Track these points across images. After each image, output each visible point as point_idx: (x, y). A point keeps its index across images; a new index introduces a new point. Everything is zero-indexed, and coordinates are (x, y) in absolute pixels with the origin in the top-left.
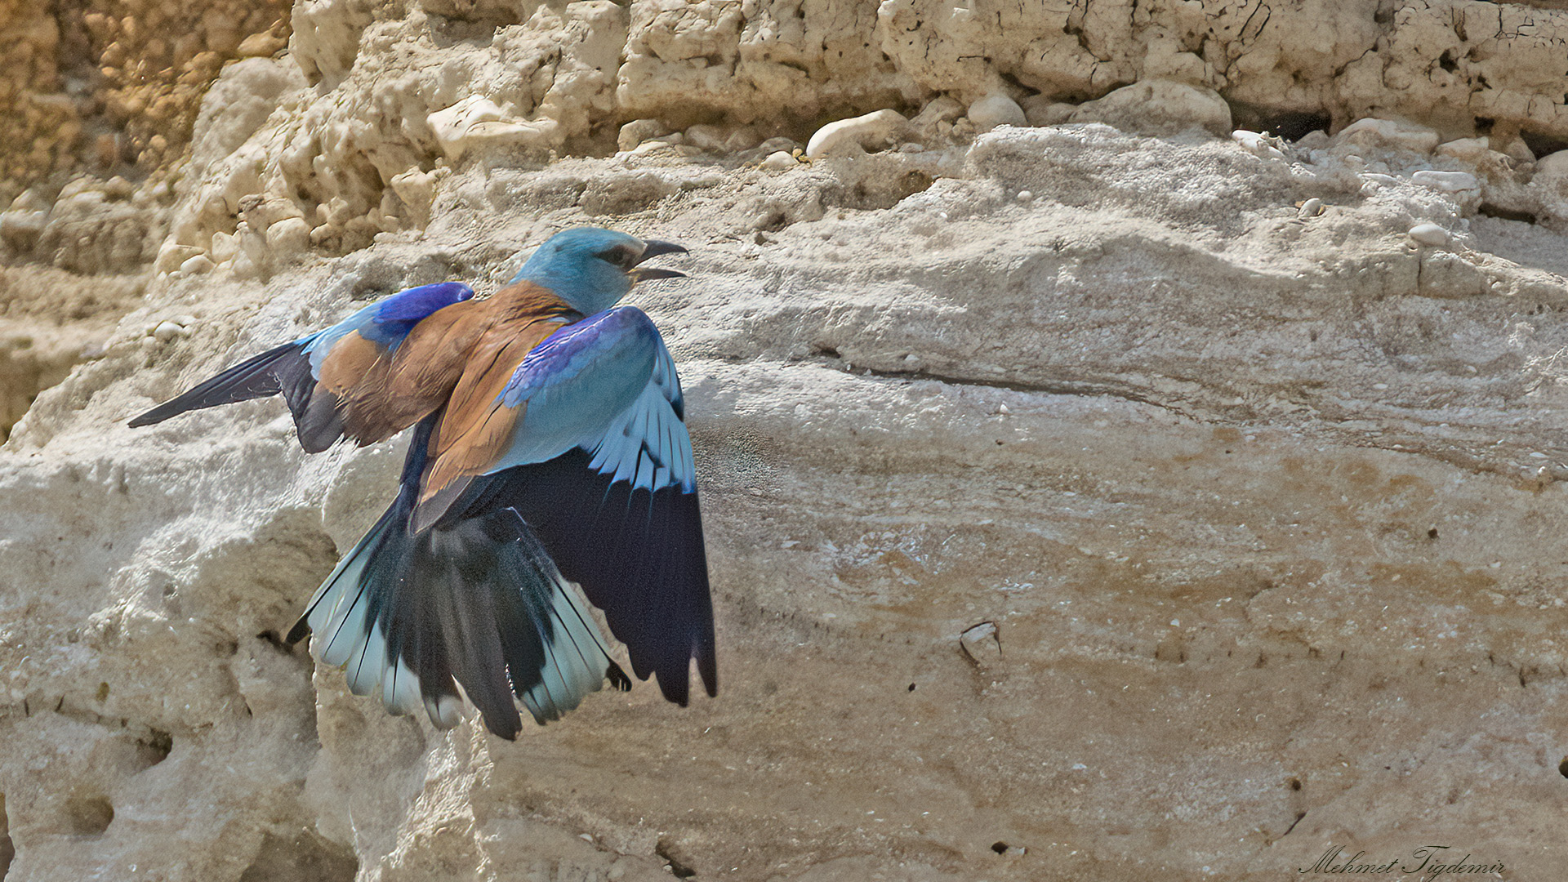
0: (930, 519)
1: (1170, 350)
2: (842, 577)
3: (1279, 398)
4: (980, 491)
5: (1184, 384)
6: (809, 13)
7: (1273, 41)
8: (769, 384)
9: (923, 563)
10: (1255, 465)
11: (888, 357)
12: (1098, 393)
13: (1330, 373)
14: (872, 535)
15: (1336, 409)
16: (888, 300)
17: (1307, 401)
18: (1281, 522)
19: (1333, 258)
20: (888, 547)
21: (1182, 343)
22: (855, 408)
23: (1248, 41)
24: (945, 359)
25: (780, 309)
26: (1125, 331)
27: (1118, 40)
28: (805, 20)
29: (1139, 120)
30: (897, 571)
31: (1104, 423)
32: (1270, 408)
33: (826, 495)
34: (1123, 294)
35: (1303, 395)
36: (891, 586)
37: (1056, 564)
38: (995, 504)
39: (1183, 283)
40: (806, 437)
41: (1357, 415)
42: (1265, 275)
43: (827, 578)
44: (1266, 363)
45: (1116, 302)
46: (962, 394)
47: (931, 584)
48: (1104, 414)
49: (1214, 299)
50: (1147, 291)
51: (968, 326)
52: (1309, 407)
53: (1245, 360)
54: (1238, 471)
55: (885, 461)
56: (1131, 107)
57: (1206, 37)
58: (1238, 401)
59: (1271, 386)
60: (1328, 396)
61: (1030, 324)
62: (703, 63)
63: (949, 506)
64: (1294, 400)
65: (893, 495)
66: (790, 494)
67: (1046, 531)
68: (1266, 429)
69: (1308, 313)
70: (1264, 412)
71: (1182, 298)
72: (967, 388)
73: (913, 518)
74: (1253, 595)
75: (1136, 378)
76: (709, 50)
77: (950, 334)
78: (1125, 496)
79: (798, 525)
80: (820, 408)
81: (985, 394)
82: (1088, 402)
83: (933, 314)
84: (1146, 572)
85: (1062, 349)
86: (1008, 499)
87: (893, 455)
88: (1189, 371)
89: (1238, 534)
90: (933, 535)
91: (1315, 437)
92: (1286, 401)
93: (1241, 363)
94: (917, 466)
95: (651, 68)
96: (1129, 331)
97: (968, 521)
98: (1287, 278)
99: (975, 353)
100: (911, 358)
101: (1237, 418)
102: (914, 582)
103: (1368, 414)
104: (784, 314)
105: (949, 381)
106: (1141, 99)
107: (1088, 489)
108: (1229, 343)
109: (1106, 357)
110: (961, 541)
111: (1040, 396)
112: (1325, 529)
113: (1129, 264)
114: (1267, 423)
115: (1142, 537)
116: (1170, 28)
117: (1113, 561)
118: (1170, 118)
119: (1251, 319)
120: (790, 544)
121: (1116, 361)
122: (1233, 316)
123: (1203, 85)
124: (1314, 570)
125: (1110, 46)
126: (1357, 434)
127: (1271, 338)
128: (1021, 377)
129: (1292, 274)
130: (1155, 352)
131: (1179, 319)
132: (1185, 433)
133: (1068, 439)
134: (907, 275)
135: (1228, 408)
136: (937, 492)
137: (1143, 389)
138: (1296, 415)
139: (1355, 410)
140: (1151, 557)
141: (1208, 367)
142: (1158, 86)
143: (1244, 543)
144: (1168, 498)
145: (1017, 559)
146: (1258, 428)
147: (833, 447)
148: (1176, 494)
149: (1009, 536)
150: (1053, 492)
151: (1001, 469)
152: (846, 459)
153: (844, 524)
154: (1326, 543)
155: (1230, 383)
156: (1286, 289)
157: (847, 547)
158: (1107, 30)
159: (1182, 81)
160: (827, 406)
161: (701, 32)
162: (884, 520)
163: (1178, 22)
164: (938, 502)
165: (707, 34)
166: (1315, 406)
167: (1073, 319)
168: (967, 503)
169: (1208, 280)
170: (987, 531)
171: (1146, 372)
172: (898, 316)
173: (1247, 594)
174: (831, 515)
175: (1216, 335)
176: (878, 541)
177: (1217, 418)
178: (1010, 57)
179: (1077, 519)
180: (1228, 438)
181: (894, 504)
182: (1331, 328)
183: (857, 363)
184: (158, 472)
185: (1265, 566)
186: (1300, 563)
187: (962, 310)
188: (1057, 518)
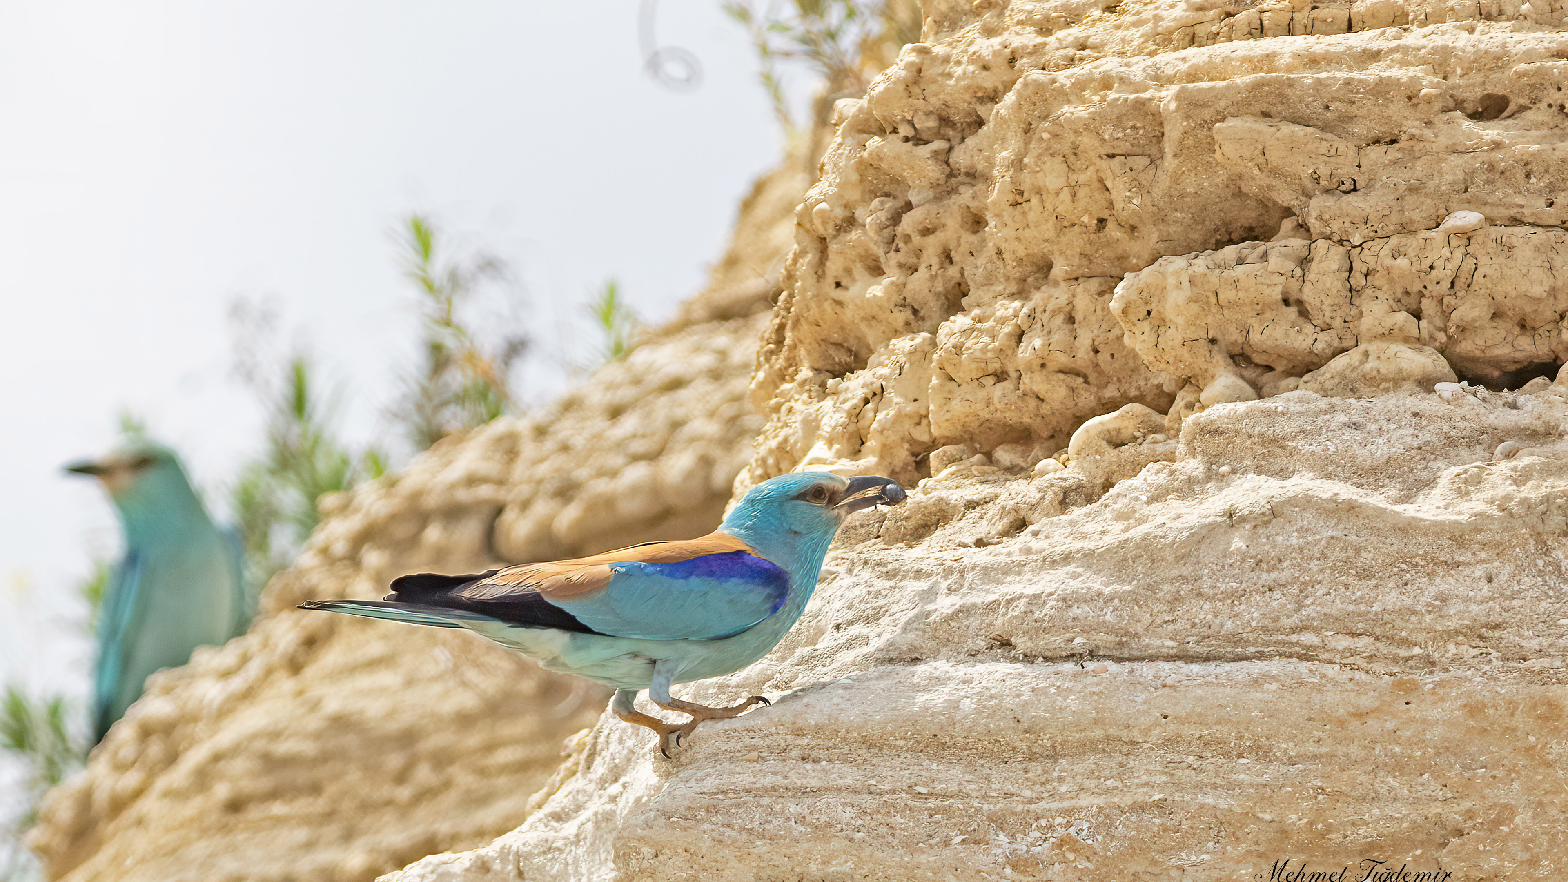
0: (1101, 801)
1: (1340, 606)
2: (1014, 868)
3: (1457, 644)
4: (1149, 767)
5: (1356, 639)
6: (1078, 317)
7: (1482, 291)
8: (938, 681)
9: (1095, 844)
10: (1435, 713)
11: (1056, 641)
12: (1270, 657)
13: (1510, 614)
14: (1043, 822)
15: (1517, 649)
16: (1057, 585)
17: (1487, 644)
18: (1466, 768)
19: (1508, 498)
20: (1060, 832)
21: (1353, 598)
22: (1018, 696)
23: (1461, 294)
24: (1112, 638)
25: (957, 607)
26: (1297, 591)
27: (1335, 307)
28: (1075, 326)
29: (1357, 385)
30: (1071, 856)
31: (1274, 686)
32: (1449, 655)
33: (993, 786)
34: (1294, 555)
35: (1482, 637)
36: (1065, 872)
37: (1233, 833)
38: (1164, 778)
39: (1352, 538)
40: (970, 730)
41: (1540, 652)
42: (1436, 522)
43: (999, 870)
44: (1440, 610)
45: (1285, 564)
46: (1131, 672)
47: (1106, 865)
48: (1273, 677)
49: (1384, 550)
50: (1316, 549)
51: (1137, 603)
52: (1491, 651)
53: (1419, 608)
54: (1417, 721)
55: (1054, 747)
56: (1347, 372)
57: (1421, 295)
58: (1417, 650)
59: (1448, 632)
60: (1509, 637)
61: (1200, 594)
62: (990, 381)
63: (1120, 786)
64: (1473, 644)
65: (1061, 780)
66: (956, 789)
67: (1221, 801)
68: (1445, 676)
69: (1483, 555)
70: (1444, 659)
71: (1351, 553)
72: (1136, 665)
73: (1084, 801)
74: (1444, 845)
75: (1308, 638)
76: (995, 366)
77: (1118, 613)
78: (1303, 757)
79: (966, 819)
80: (986, 700)
81: (1154, 670)
82: (1257, 667)
83: (1099, 594)
84: (1329, 831)
85: (1234, 616)
86: (1179, 773)
87: (1059, 739)
88: (1360, 625)
89: (1423, 784)
90: (1106, 817)
91: (1496, 679)
92: (1466, 647)
93: (1415, 613)
94: (1087, 747)
95: (950, 392)
96: (1301, 591)
97: (1140, 798)
98: (1456, 522)
99: (1147, 629)
100: (1079, 640)
101: (1417, 668)
102: (1089, 865)
103: (1552, 651)
104: (961, 611)
105: (1120, 660)
106: (1357, 364)
107: (1262, 754)
108: (1401, 593)
109: (1276, 620)
110: (1134, 819)
111: (1211, 667)
112: (1514, 771)
113: (1299, 524)
114: (1447, 670)
115: (1320, 797)
116: (1385, 289)
117: (1294, 824)
118: (1386, 380)
119: (1422, 566)
120: (958, 839)
121: (1286, 622)
122: (1403, 566)
123: (1419, 342)
124: (1506, 813)
125: (1328, 314)
126: (1541, 672)
127: (1444, 583)
128: (1194, 649)
129: (1463, 518)
130: (1326, 610)
131: (1349, 574)
132: (1361, 688)
133: (1235, 705)
134: (1080, 559)
135: (1406, 659)
136: (1107, 773)
137: (1315, 648)
138: (1477, 660)
139: (1537, 648)
140: (1332, 817)
141: (1378, 619)
142: (1373, 348)
143: (1428, 792)
144: (1346, 755)
145: (1192, 831)
146: (1439, 676)
147: (999, 738)
148: (1355, 751)
149: (1182, 809)
150: (1224, 761)
151: (1170, 742)
152: (1014, 748)
153: (1015, 814)
154: (1516, 785)
155: (1404, 634)
156: (1457, 534)
157: (1019, 836)
158: (1323, 297)
159: (1396, 341)
160: (992, 697)
161: (984, 350)
162: (1055, 805)
163: (1391, 281)
164: (1108, 782)
165: (990, 351)
166: (1497, 649)
167: (1244, 586)
168: (1136, 781)
169: (1377, 531)
170: (1160, 805)
171: (1317, 631)
172: (1064, 600)
173: (1440, 844)
174: (999, 806)
175: (1386, 586)
176: (1050, 827)
177: (1396, 670)
178: (1234, 336)
179: (1252, 785)
180: (1407, 688)
181: (1063, 789)
182: (1509, 569)
183: (1028, 652)
184: (544, 853)
185: (1454, 815)
186: (1491, 807)
187: (1127, 588)
188: (1231, 786)
